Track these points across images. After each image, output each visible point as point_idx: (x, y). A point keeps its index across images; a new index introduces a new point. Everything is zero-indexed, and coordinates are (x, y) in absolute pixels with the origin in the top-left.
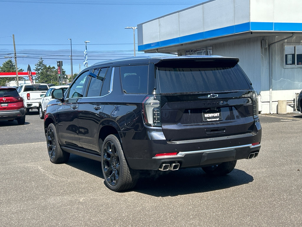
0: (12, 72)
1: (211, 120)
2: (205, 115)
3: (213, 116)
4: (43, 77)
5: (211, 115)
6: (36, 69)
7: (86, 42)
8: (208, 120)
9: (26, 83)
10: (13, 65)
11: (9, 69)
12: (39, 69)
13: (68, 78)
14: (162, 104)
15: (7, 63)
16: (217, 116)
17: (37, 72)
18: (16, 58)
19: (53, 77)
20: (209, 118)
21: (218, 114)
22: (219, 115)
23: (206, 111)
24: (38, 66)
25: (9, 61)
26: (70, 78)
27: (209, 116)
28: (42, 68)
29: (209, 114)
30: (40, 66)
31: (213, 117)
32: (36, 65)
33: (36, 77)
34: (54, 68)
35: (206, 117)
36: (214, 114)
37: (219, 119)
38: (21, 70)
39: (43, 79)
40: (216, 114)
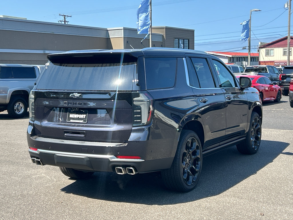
3: (78, 117)
5: (76, 116)
8: (72, 121)
16: (83, 117)
20: (73, 119)
21: (85, 115)
22: (84, 117)
23: (72, 111)
27: (73, 117)
29: (74, 115)
31: (78, 119)
35: (71, 118)
36: (80, 115)
37: (83, 121)
40: (82, 115)
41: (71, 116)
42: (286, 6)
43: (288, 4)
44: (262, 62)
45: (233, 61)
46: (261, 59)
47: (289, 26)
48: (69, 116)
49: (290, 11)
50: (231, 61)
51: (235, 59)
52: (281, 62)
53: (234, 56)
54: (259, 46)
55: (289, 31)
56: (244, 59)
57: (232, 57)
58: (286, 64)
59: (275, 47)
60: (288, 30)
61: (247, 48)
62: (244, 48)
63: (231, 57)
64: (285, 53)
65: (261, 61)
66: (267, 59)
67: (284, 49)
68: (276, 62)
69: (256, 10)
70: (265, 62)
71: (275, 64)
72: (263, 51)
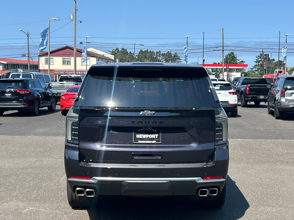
0: (234, 63)
1: (144, 142)
2: (137, 135)
3: (148, 137)
4: (262, 69)
5: (145, 136)
6: (256, 61)
7: (287, 35)
8: (140, 142)
9: (232, 74)
10: (235, 56)
11: (230, 61)
12: (259, 61)
13: (288, 70)
14: (81, 119)
15: (230, 55)
17: (257, 63)
18: (223, 50)
19: (272, 69)
20: (142, 139)
21: (157, 135)
22: (157, 137)
23: (139, 131)
24: (259, 58)
25: (231, 53)
26: (290, 71)
27: (142, 137)
28: (262, 60)
29: (143, 135)
30: (260, 57)
31: (149, 139)
32: (256, 57)
33: (256, 69)
34: (274, 60)
35: (138, 138)
36: (150, 135)
37: (155, 141)
38: (242, 61)
39: (262, 71)
40: (153, 135)
41: (138, 136)
42: (72, 17)
43: (73, 15)
44: (42, 70)
45: (8, 68)
46: (41, 68)
47: (75, 37)
48: (135, 136)
49: (75, 22)
50: (5, 68)
51: (9, 66)
52: (61, 71)
53: (9, 62)
54: (38, 55)
55: (75, 42)
56: (19, 66)
57: (7, 64)
58: (65, 73)
59: (54, 56)
60: (74, 40)
61: (27, 55)
62: (24, 56)
63: (5, 64)
64: (64, 62)
65: (40, 69)
66: (46, 67)
67: (63, 59)
68: (56, 71)
69: (55, 19)
70: (45, 71)
71: (55, 72)
72: (43, 59)
